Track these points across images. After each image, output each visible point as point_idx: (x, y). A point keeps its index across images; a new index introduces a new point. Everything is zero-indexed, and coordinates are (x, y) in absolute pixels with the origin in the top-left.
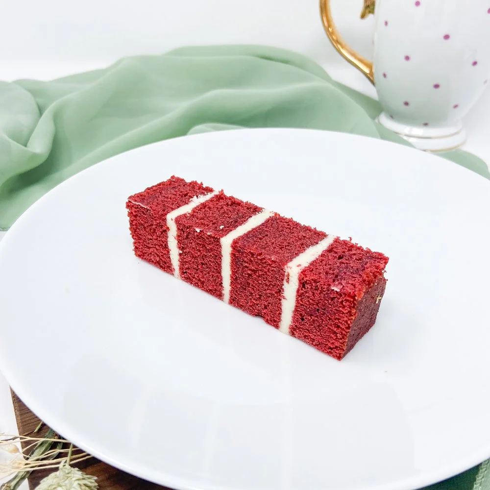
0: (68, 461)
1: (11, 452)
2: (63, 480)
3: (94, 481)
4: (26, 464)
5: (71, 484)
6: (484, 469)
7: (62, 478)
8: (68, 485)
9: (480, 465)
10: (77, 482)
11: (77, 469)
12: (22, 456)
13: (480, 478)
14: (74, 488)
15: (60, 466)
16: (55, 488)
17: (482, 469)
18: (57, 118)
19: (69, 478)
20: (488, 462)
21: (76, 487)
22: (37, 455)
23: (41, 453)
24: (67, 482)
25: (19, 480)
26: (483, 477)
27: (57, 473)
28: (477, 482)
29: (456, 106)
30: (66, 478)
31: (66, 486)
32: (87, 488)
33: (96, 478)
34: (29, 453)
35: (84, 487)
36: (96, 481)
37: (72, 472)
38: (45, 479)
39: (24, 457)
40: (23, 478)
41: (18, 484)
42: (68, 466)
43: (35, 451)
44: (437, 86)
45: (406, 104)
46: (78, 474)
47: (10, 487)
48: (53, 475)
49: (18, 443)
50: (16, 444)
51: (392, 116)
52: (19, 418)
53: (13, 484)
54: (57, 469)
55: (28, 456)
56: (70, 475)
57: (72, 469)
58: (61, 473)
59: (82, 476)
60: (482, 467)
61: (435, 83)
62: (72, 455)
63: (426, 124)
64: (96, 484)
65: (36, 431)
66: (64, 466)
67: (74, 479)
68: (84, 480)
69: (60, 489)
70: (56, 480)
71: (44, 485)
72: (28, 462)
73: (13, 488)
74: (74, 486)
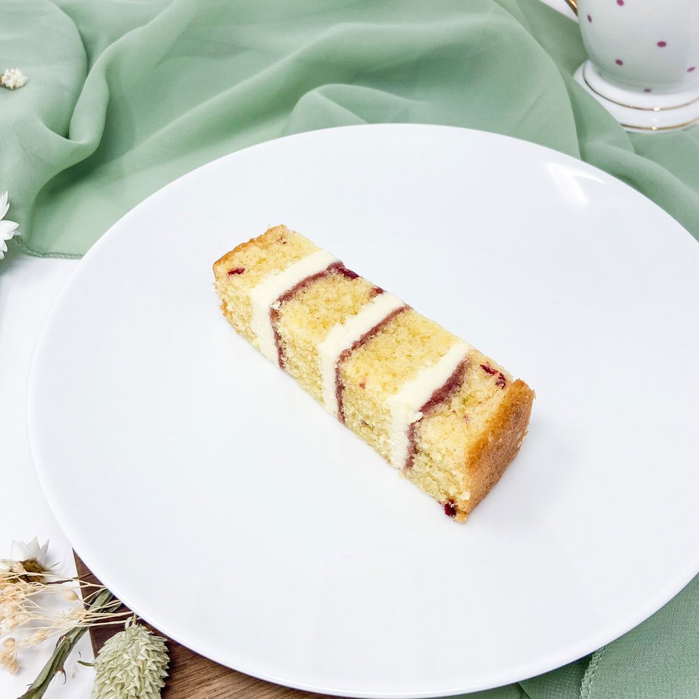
1: (69, 599)
2: (129, 646)
3: (163, 644)
7: (127, 642)
8: (135, 652)
10: (145, 647)
11: (144, 628)
12: (81, 602)
14: (141, 654)
15: (127, 622)
18: (110, 73)
19: (136, 642)
21: (144, 654)
22: (97, 605)
23: (103, 601)
24: (133, 647)
25: (78, 635)
27: (123, 633)
29: (691, 69)
30: (132, 642)
31: (132, 652)
32: (155, 654)
33: (166, 640)
35: (151, 654)
36: (166, 644)
37: (139, 634)
38: (110, 640)
39: (85, 606)
40: (84, 630)
41: (78, 637)
42: (134, 625)
43: (96, 598)
44: (662, 44)
45: (619, 62)
46: (145, 637)
47: (69, 641)
48: (117, 635)
50: (76, 590)
53: (72, 637)
54: (121, 628)
55: (88, 605)
56: (136, 638)
57: (140, 628)
58: (127, 634)
59: (150, 639)
61: (660, 39)
63: (648, 91)
64: (166, 648)
66: (131, 624)
67: (141, 644)
68: (152, 646)
69: (126, 656)
70: (121, 645)
71: (109, 649)
72: (89, 612)
73: (71, 642)
74: (141, 652)
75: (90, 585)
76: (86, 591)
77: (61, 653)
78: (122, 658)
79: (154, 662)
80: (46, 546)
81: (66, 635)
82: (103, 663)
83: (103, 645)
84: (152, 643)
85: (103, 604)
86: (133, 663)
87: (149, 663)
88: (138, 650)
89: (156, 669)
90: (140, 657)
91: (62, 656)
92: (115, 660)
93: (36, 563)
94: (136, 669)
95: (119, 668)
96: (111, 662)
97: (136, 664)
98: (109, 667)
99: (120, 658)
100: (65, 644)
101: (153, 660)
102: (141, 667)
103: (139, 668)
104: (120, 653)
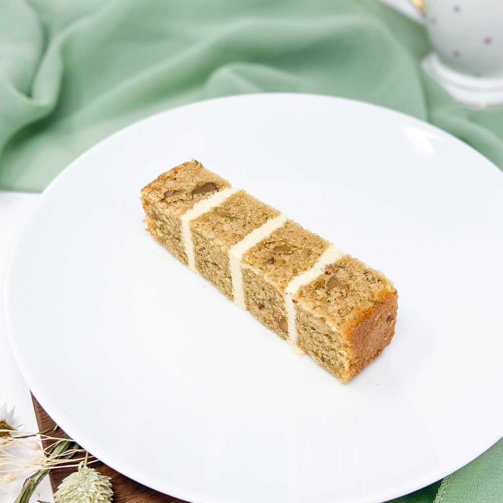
0: (86, 461)
1: (34, 449)
2: (82, 482)
3: (108, 481)
4: (48, 461)
6: (445, 484)
7: (81, 479)
8: (87, 486)
9: (443, 479)
10: (94, 483)
11: (93, 469)
12: (42, 452)
13: (442, 490)
14: (91, 488)
15: (80, 466)
17: (443, 483)
19: (88, 479)
20: (450, 478)
21: (94, 488)
22: (56, 453)
23: (60, 451)
24: (86, 483)
25: (40, 477)
26: (445, 490)
27: (77, 473)
28: (439, 494)
30: (85, 479)
31: (85, 487)
32: (103, 489)
33: (110, 478)
35: (100, 488)
36: (110, 481)
37: (90, 473)
38: (66, 479)
40: (45, 473)
41: (40, 479)
42: (85, 467)
46: (94, 476)
47: (34, 482)
48: (73, 475)
50: (38, 442)
52: (39, 415)
53: (36, 478)
54: (75, 469)
56: (87, 476)
57: (90, 469)
58: (80, 474)
59: (98, 477)
60: (444, 481)
64: (111, 484)
65: (55, 429)
66: (83, 466)
67: (92, 480)
68: (100, 482)
69: (80, 489)
70: (76, 481)
71: (66, 485)
72: (49, 459)
73: (35, 482)
74: (92, 487)
77: (27, 492)
78: (77, 491)
79: (102, 494)
80: (13, 412)
81: (31, 477)
82: (62, 496)
83: (61, 483)
84: (100, 480)
85: (61, 453)
86: (86, 494)
87: (98, 495)
88: (89, 486)
89: (104, 499)
90: (90, 490)
91: (28, 493)
92: (72, 493)
93: (5, 423)
94: (88, 499)
95: (75, 498)
96: (69, 494)
97: (88, 495)
98: (67, 497)
99: (76, 490)
100: (31, 484)
101: (101, 492)
102: (92, 497)
103: (90, 498)
104: (75, 487)
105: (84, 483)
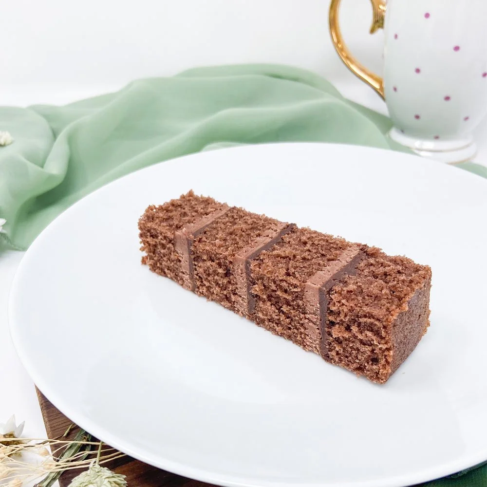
0: (97, 461)
1: (42, 455)
2: (94, 478)
3: (123, 479)
4: (57, 466)
5: (102, 482)
7: (92, 476)
8: (99, 483)
10: (107, 480)
11: (106, 468)
12: (51, 458)
14: (104, 485)
15: (91, 466)
16: (86, 485)
19: (100, 476)
21: (107, 485)
22: (67, 456)
24: (97, 479)
25: (49, 483)
27: (88, 472)
29: (466, 119)
30: (96, 476)
31: (96, 483)
32: (117, 485)
33: (125, 476)
34: (59, 455)
35: (114, 485)
36: (125, 479)
37: (102, 471)
38: (76, 478)
39: (55, 460)
40: (54, 479)
41: (49, 485)
42: (97, 465)
43: (64, 453)
44: (447, 98)
45: (417, 117)
46: (108, 473)
48: (84, 473)
49: (48, 447)
50: (46, 447)
51: (403, 131)
52: (48, 424)
53: (45, 484)
54: (87, 469)
55: (58, 459)
56: (98, 474)
57: (102, 468)
58: (92, 472)
59: (112, 474)
61: (446, 95)
62: (101, 456)
63: (437, 138)
64: (126, 482)
65: (65, 435)
66: (94, 466)
67: (104, 477)
68: (113, 478)
69: (91, 486)
70: (87, 478)
71: (76, 483)
74: (104, 483)
75: (58, 442)
76: (55, 447)
80: (22, 426)
81: (39, 483)
83: (71, 482)
85: (71, 457)
104: (86, 484)
105: (96, 480)
